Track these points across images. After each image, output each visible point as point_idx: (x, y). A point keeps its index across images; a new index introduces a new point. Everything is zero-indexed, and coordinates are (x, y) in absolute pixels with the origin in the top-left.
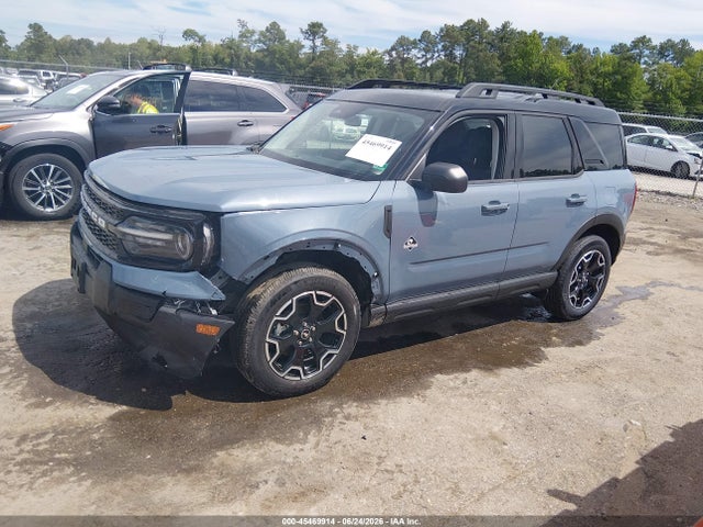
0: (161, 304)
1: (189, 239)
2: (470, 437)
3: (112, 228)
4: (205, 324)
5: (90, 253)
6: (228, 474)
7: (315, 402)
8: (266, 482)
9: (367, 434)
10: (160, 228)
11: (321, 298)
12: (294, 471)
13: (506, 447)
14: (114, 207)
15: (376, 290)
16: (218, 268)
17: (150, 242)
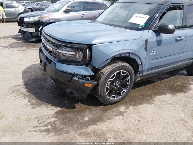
0: (73, 77)
1: (81, 54)
2: (174, 120)
3: (54, 50)
4: (87, 83)
5: (47, 58)
6: (97, 135)
7: (119, 107)
8: (110, 138)
9: (140, 119)
10: (70, 50)
11: (123, 73)
12: (119, 134)
13: (187, 123)
14: (55, 43)
15: (140, 69)
16: (90, 63)
17: (67, 55)
